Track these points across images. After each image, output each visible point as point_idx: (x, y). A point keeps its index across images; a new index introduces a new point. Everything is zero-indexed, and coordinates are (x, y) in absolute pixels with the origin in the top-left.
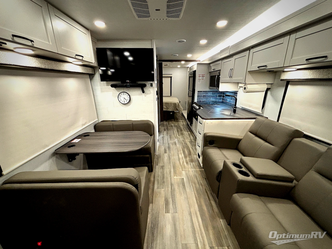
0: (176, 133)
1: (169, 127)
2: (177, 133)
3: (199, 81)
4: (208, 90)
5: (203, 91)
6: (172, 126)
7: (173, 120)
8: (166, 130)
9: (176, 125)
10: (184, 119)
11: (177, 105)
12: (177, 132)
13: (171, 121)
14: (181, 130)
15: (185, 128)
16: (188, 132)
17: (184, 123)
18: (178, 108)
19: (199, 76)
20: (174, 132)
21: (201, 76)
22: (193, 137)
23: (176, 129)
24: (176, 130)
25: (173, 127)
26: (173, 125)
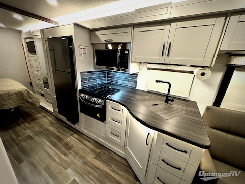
0: (55, 152)
1: (24, 144)
2: (57, 151)
3: (80, 55)
4: (92, 69)
5: (88, 72)
6: (30, 137)
7: (22, 120)
8: (23, 157)
9: (37, 129)
10: (43, 111)
11: (25, 93)
12: (53, 148)
13: (19, 125)
14: (60, 139)
15: (60, 130)
16: (72, 135)
17: (50, 118)
18: (28, 99)
19: (78, 47)
20: (46, 152)
21: (82, 47)
22: (90, 142)
23: (46, 141)
24: (48, 143)
25: (36, 138)
26: (31, 134)
